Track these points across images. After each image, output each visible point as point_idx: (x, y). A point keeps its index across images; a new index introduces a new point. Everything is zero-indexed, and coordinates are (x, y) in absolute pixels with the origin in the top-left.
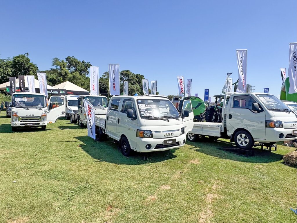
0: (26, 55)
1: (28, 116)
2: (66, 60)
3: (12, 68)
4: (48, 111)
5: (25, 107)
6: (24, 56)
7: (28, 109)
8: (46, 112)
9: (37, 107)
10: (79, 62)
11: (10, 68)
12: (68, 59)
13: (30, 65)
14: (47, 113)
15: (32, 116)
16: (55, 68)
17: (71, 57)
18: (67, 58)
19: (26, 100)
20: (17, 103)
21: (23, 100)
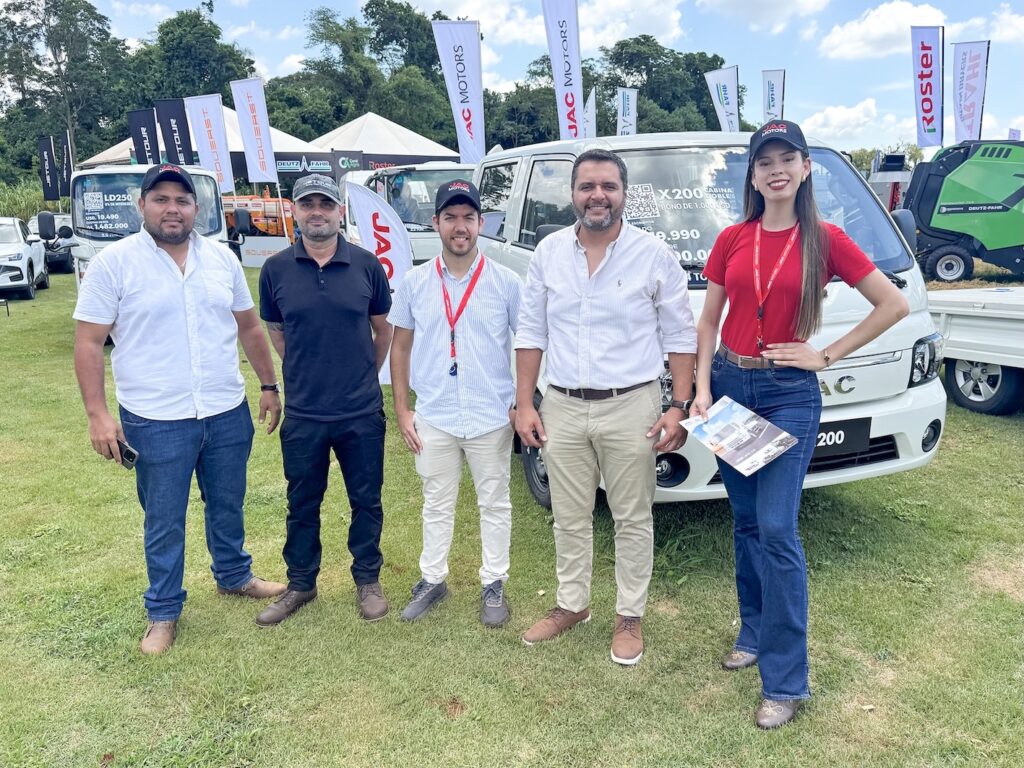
2: (365, 16)
6: (198, 17)
10: (419, 21)
12: (374, 8)
13: (225, 55)
16: (323, 59)
18: (368, 7)
19: (127, 201)
20: (91, 218)
21: (115, 201)
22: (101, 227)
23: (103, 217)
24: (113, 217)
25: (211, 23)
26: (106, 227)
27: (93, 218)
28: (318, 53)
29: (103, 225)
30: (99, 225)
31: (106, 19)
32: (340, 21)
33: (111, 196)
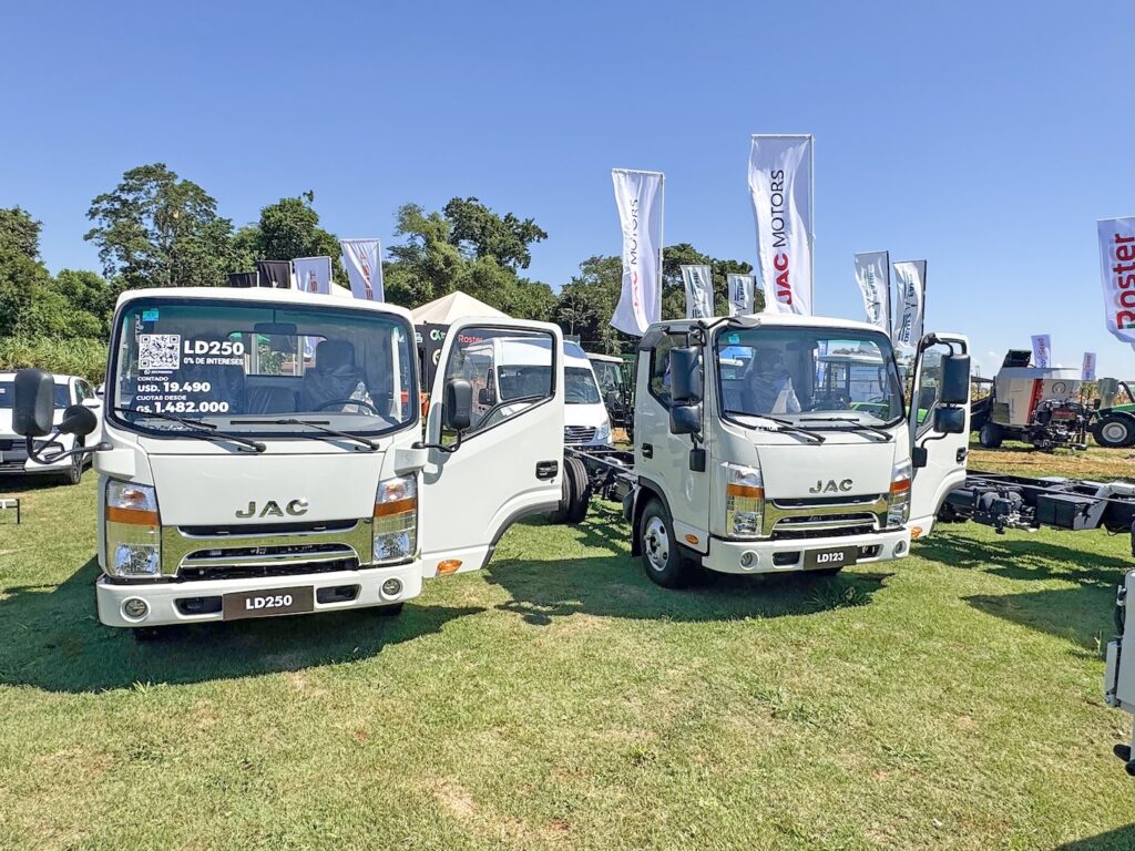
0: (304, 200)
1: (255, 519)
2: (446, 215)
3: (257, 252)
4: (431, 460)
5: (224, 425)
6: (299, 205)
7: (249, 443)
8: (410, 474)
9: (337, 423)
10: (493, 221)
11: (252, 251)
12: (454, 208)
13: (320, 238)
14: (421, 477)
15: (288, 518)
16: (408, 246)
17: (465, 201)
18: (448, 207)
19: (231, 356)
20: (148, 388)
21: (206, 356)
22: (170, 407)
23: (175, 387)
24: (198, 387)
25: (310, 210)
26: (180, 408)
27: (154, 388)
28: (403, 241)
29: (174, 403)
30: (164, 403)
31: (213, 200)
32: (425, 216)
33: (198, 343)
